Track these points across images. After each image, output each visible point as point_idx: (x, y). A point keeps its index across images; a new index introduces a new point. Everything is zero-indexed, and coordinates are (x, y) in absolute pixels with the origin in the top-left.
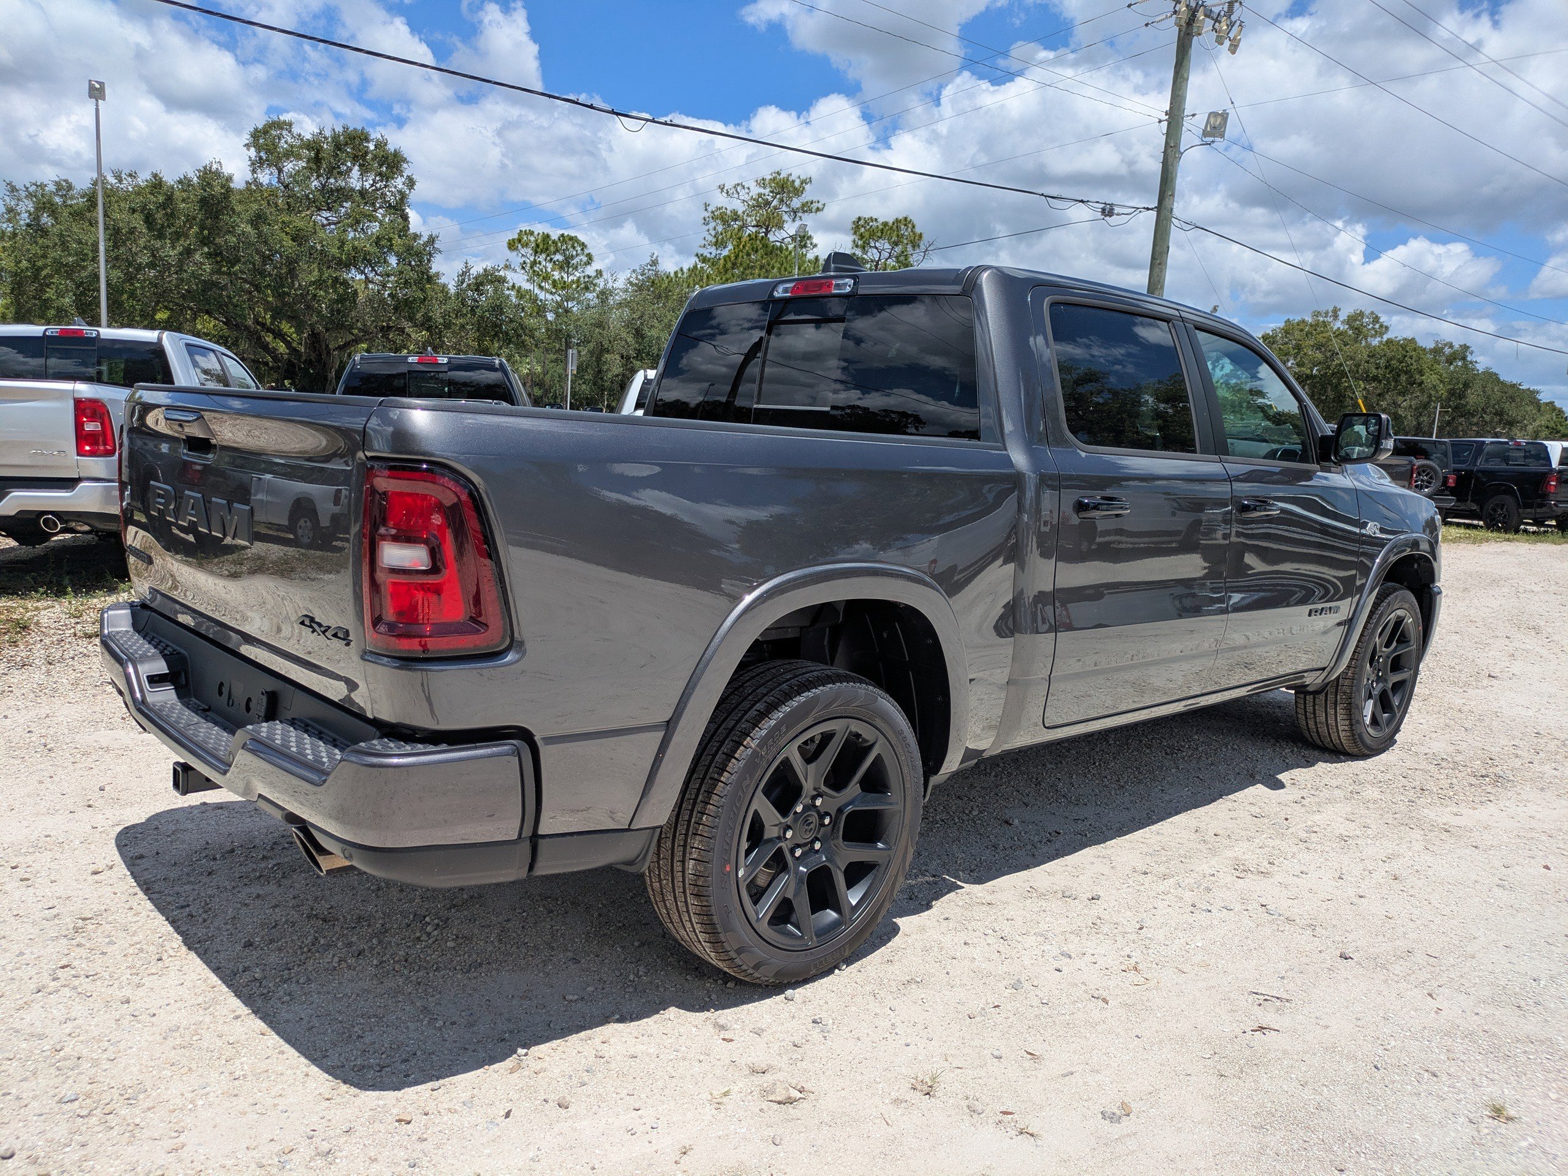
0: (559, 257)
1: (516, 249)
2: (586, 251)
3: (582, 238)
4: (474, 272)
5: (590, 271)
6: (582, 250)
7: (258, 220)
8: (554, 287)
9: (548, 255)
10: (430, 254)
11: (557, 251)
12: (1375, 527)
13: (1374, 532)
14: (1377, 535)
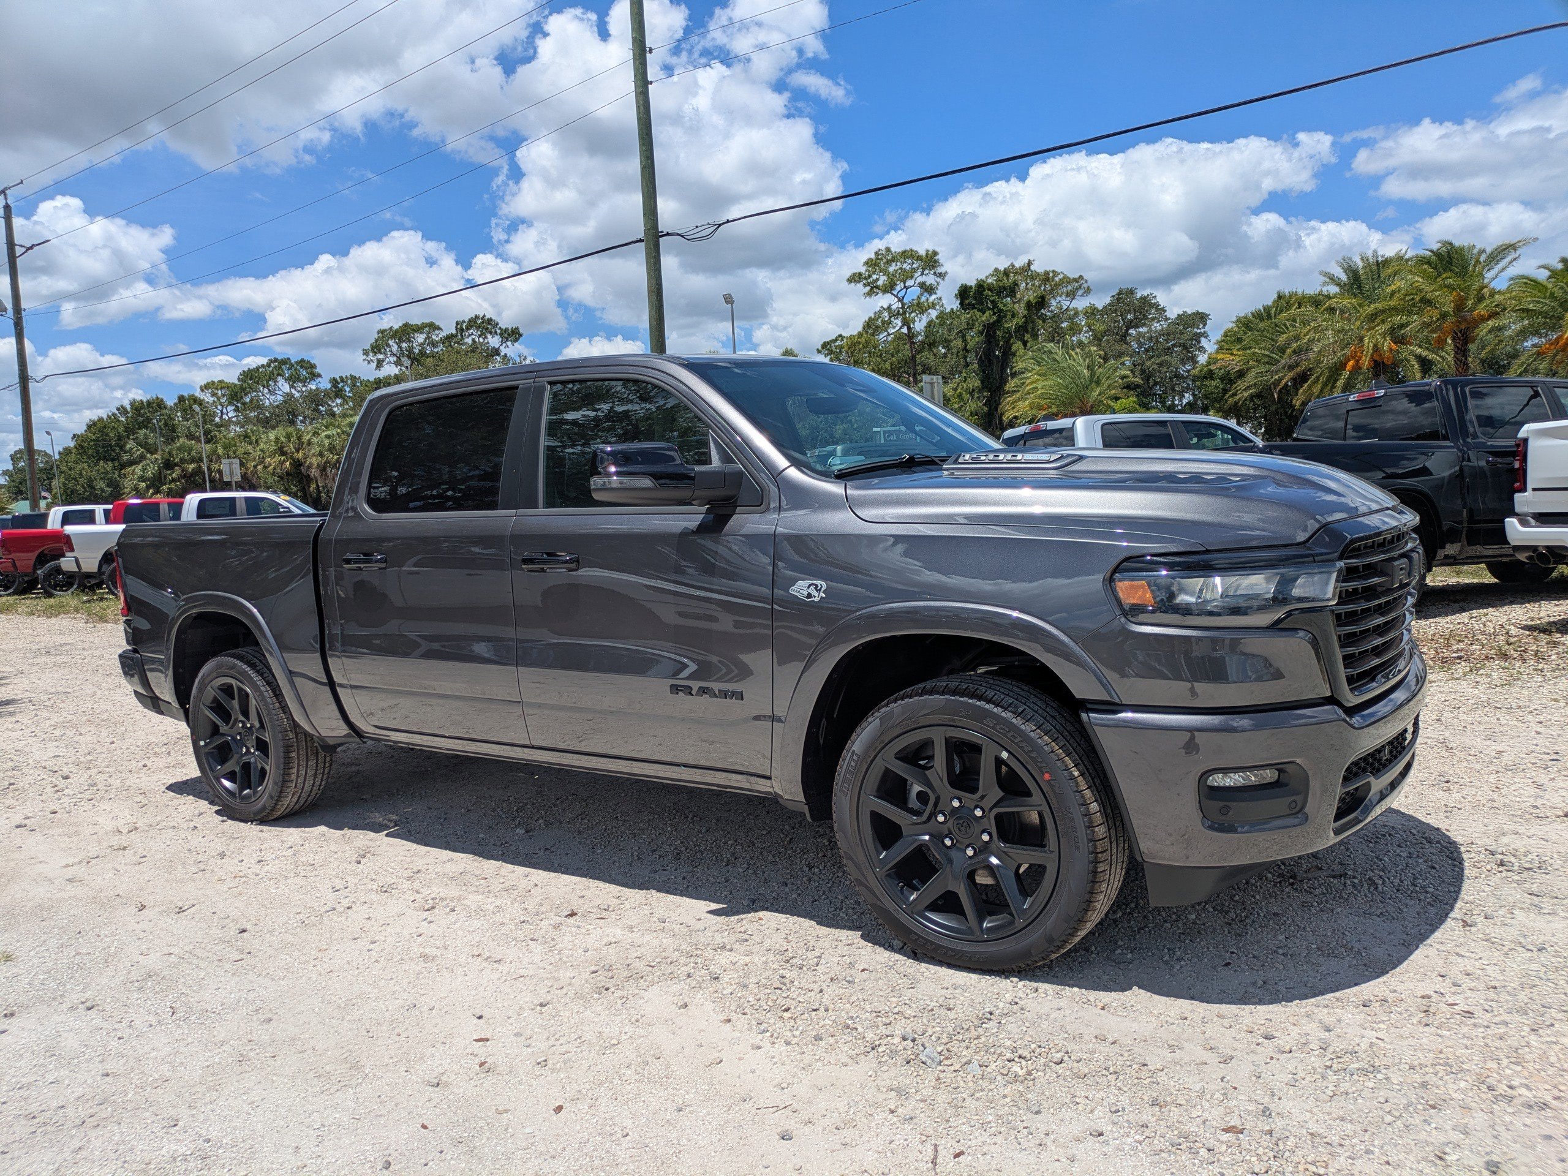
12: (813, 587)
13: (809, 596)
14: (817, 599)
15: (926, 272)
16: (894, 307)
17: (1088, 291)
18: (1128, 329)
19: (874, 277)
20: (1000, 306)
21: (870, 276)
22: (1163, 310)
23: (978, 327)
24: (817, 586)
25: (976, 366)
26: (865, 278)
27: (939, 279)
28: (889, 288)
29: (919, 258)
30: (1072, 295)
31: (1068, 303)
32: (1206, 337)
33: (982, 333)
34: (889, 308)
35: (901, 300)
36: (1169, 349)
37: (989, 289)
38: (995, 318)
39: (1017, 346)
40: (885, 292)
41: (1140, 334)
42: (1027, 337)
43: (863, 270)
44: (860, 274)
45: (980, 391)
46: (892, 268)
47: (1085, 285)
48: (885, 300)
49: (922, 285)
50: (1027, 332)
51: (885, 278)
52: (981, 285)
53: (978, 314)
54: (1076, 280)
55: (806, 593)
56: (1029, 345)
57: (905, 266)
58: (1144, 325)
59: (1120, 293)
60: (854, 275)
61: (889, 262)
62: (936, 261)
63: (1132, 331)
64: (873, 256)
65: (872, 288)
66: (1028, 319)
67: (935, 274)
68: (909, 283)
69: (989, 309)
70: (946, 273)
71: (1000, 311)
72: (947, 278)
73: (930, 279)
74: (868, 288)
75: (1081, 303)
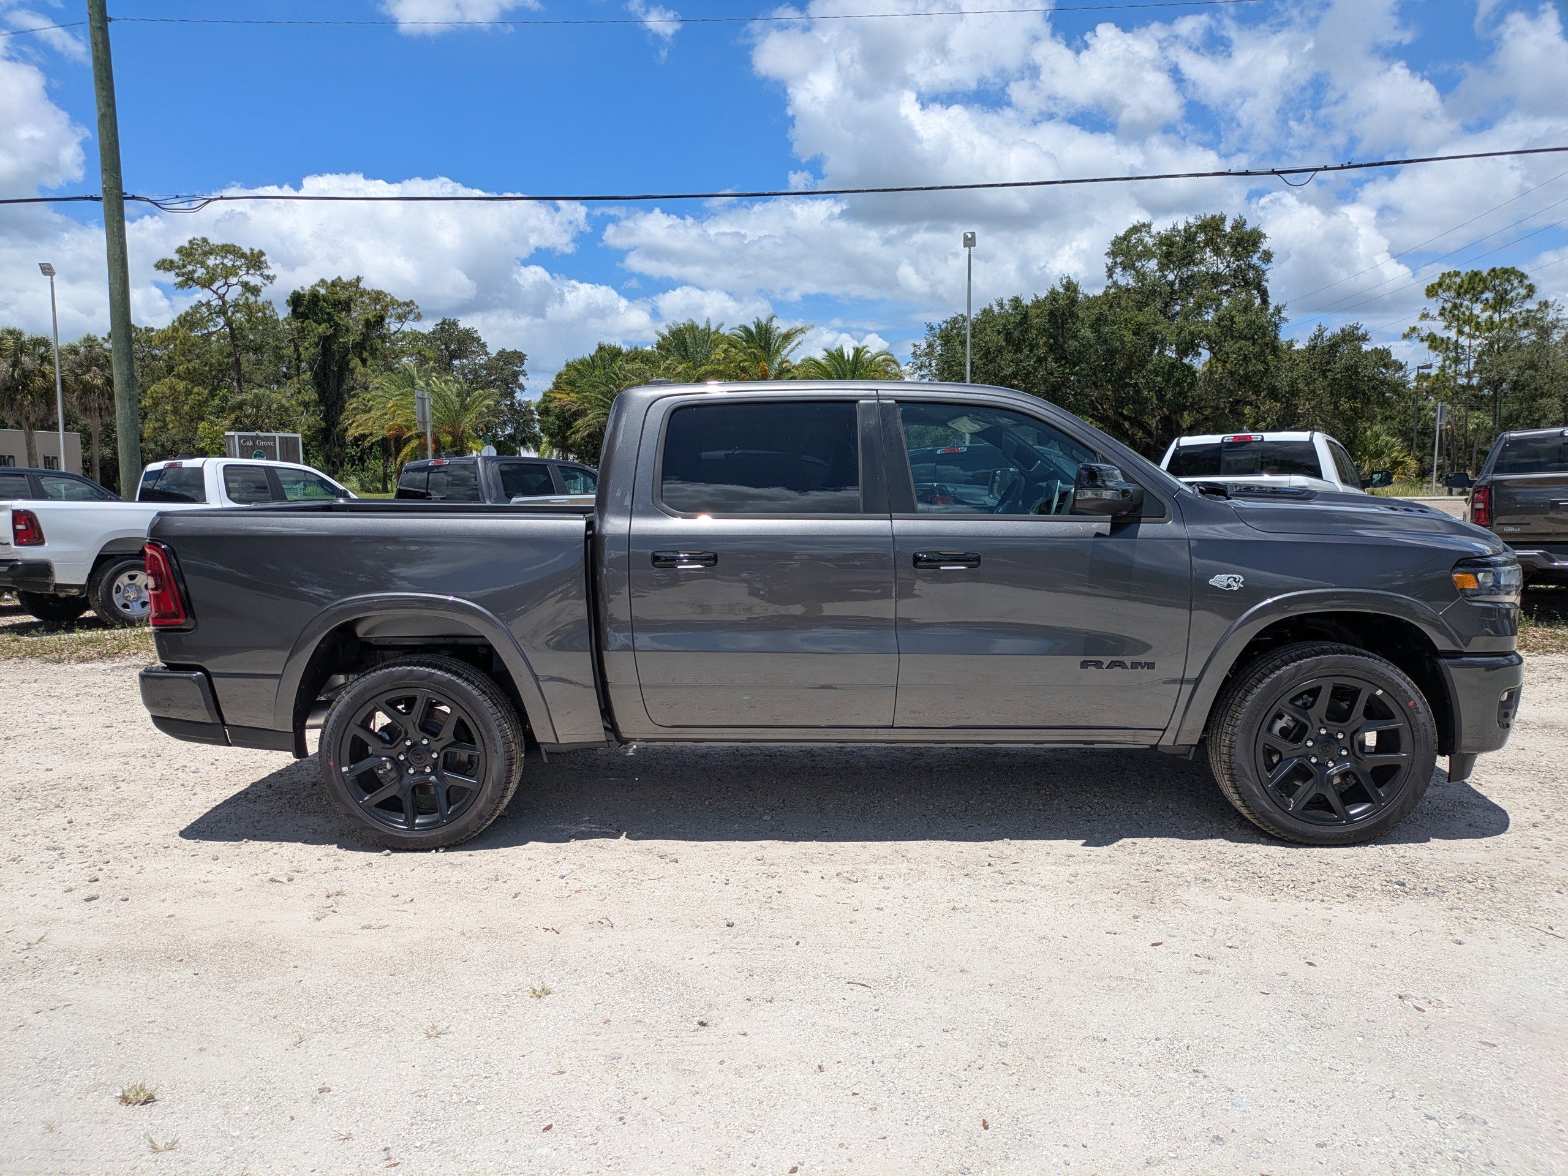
0: (1489, 295)
1: (1437, 294)
2: (1526, 282)
3: (1521, 268)
4: (1327, 334)
5: (1531, 305)
6: (1521, 282)
7: (1099, 322)
8: (1477, 329)
9: (1474, 295)
10: (1276, 325)
11: (1486, 288)
12: (1232, 579)
13: (1229, 586)
14: (1236, 588)
15: (252, 271)
16: (214, 303)
17: (418, 317)
18: (451, 359)
19: (190, 268)
20: (337, 319)
21: (184, 266)
22: (484, 346)
23: (312, 339)
24: (1235, 579)
25: (308, 375)
26: (178, 267)
27: (265, 282)
28: (207, 284)
29: (243, 256)
30: (401, 318)
31: (399, 326)
32: (525, 375)
33: (317, 345)
34: (208, 303)
35: (221, 297)
36: (492, 382)
37: (324, 301)
38: (331, 331)
39: (355, 362)
40: (204, 286)
41: (463, 367)
42: (365, 355)
43: (176, 257)
44: (172, 262)
45: (317, 404)
46: (211, 261)
47: (416, 311)
48: (202, 295)
49: (245, 285)
50: (365, 349)
51: (203, 270)
52: (315, 296)
53: (314, 325)
54: (407, 304)
55: (1226, 585)
56: (368, 363)
57: (226, 261)
58: (466, 357)
59: (443, 323)
60: (164, 261)
61: (207, 254)
62: (261, 262)
63: (456, 362)
64: (187, 245)
65: (188, 279)
66: (366, 337)
67: (261, 275)
68: (233, 280)
69: (325, 321)
70: (274, 277)
71: (337, 324)
72: (276, 282)
73: (255, 280)
74: (180, 279)
75: (408, 326)
